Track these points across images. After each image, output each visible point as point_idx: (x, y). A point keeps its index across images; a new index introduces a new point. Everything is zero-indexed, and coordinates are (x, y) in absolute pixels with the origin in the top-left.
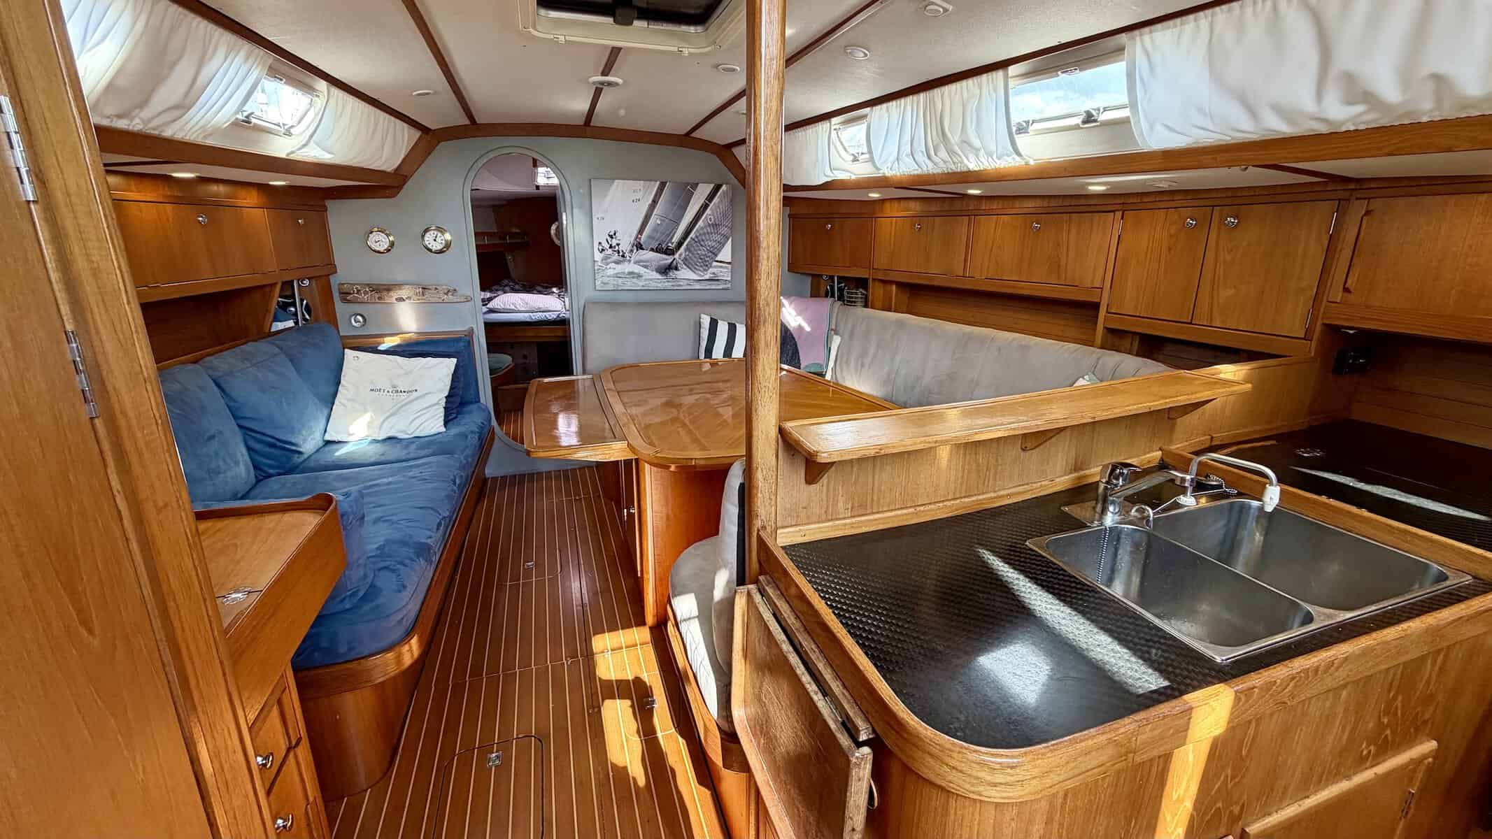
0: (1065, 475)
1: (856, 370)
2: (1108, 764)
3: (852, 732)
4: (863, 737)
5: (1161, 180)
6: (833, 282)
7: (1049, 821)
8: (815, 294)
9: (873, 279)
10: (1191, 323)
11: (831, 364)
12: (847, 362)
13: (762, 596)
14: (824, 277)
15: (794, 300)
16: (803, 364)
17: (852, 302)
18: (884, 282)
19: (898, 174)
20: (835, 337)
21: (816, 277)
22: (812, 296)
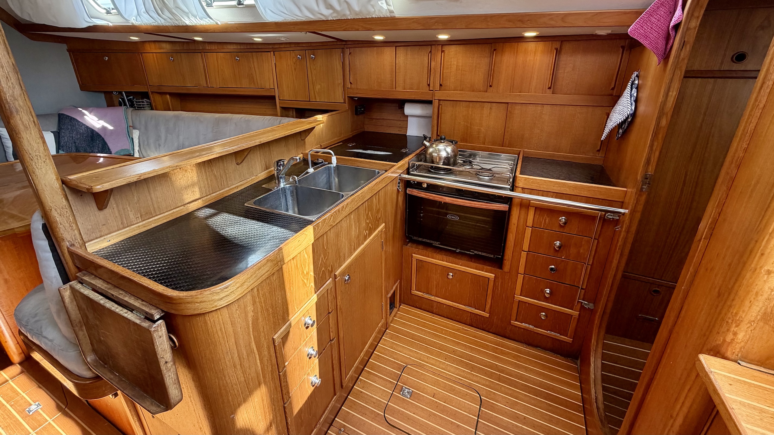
0: (262, 172)
1: (156, 149)
2: (271, 270)
3: (150, 319)
4: (157, 317)
5: (282, 37)
6: (123, 95)
7: (254, 303)
8: (110, 104)
9: (152, 92)
10: (310, 101)
11: (137, 148)
12: (148, 144)
13: (82, 283)
14: (115, 93)
15: (92, 110)
16: (113, 151)
17: (141, 108)
18: (161, 94)
19: (143, 24)
20: (134, 131)
21: (108, 95)
22: (108, 106)
